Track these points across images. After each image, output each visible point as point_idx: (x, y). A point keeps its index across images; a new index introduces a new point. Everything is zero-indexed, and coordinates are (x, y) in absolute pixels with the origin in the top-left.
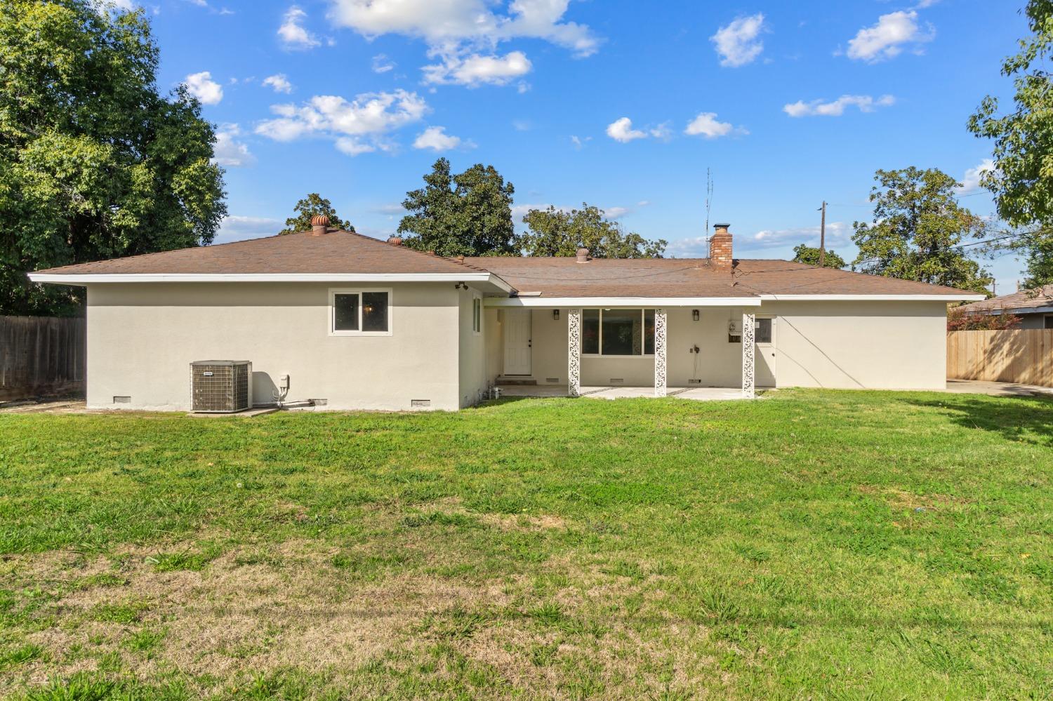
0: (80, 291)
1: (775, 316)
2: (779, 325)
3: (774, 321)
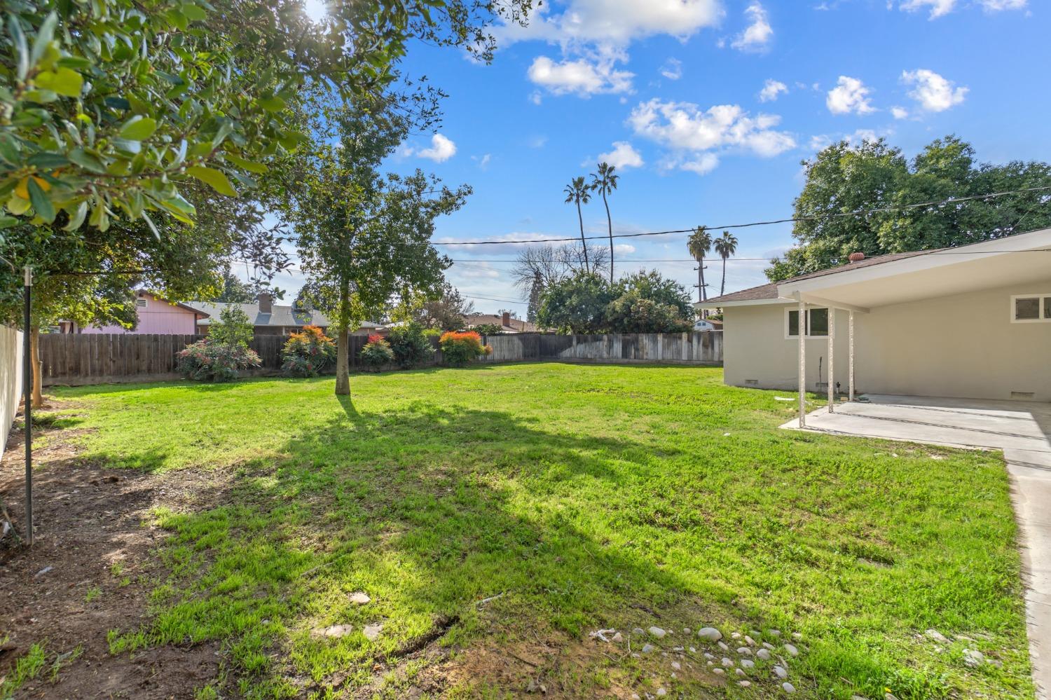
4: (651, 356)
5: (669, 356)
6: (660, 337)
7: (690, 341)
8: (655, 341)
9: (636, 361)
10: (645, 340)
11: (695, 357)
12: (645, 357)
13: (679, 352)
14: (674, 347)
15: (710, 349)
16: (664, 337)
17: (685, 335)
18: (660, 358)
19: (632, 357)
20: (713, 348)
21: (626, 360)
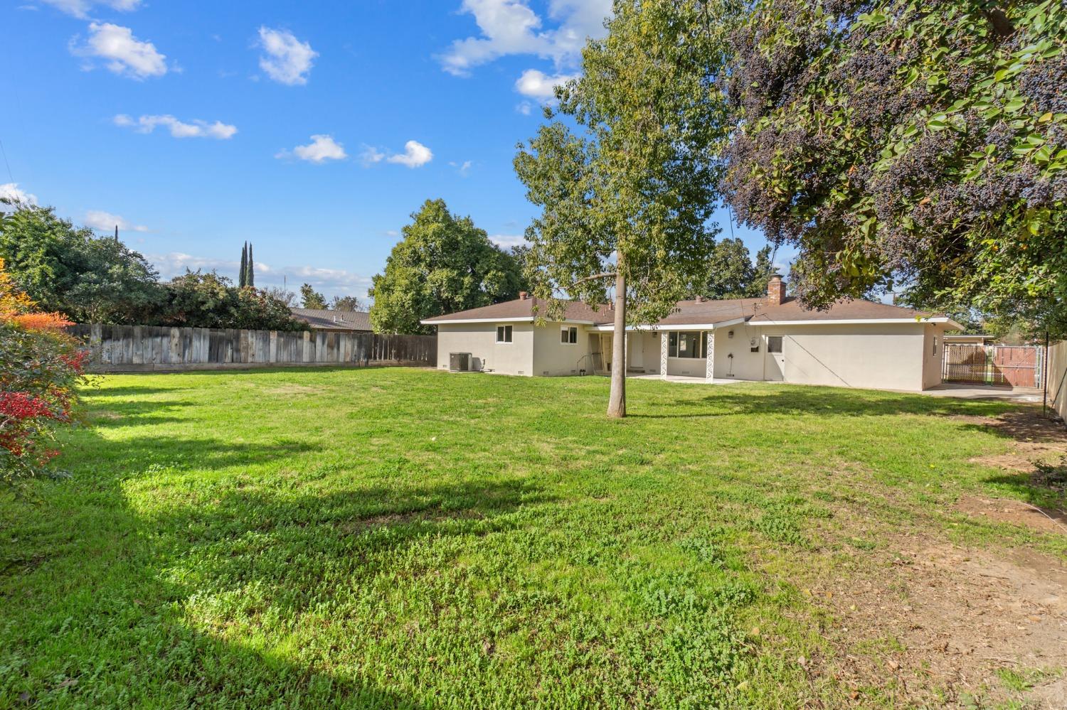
0: (437, 325)
1: (784, 335)
2: (787, 341)
3: (783, 338)
4: (260, 359)
5: (285, 357)
6: (273, 336)
7: (313, 340)
8: (266, 341)
9: (235, 365)
10: (251, 339)
11: (318, 358)
12: (250, 359)
13: (299, 353)
14: (293, 347)
15: (335, 350)
16: (279, 336)
17: (306, 334)
18: (273, 360)
19: (228, 359)
20: (338, 349)
21: (216, 365)
